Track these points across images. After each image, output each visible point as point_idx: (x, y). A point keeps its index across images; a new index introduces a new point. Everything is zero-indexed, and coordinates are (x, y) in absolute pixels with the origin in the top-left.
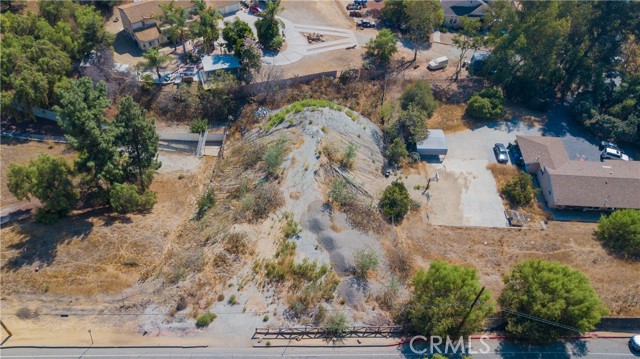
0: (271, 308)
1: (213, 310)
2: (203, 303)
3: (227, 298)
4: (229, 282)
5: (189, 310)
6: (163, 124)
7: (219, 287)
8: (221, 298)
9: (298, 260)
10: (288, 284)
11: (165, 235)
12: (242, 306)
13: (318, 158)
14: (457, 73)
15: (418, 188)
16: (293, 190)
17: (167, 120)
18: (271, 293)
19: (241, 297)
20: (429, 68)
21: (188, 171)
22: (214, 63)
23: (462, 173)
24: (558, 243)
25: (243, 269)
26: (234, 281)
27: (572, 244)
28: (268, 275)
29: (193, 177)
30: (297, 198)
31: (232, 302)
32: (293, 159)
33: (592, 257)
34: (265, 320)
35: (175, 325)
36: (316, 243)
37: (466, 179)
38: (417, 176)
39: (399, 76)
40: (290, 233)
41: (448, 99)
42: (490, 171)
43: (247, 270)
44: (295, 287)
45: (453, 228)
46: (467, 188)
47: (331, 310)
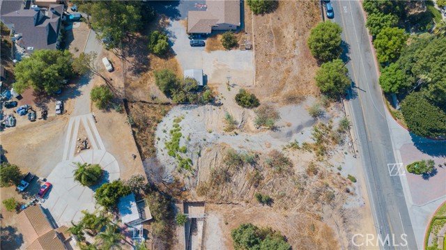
0: (340, 152)
1: (346, 177)
2: (343, 182)
3: (338, 171)
4: (330, 172)
5: (349, 187)
6: (176, 246)
7: (333, 176)
8: (339, 174)
9: (312, 142)
10: (325, 145)
11: (286, 216)
12: (341, 164)
13: (237, 134)
14: (117, 55)
15: (229, 89)
16: (264, 147)
17: (172, 244)
18: (332, 152)
19: (337, 165)
20: (110, 71)
21: (220, 220)
22: (130, 213)
23: (214, 66)
24: (267, 31)
25: (321, 166)
26: (329, 169)
27: (268, 25)
28: (322, 155)
29: (225, 216)
30: (270, 144)
31: (340, 169)
32: (240, 148)
33: (275, 19)
34: (346, 153)
35: (357, 191)
36: (300, 133)
37: (218, 65)
38: (219, 89)
39: (121, 91)
40: (295, 146)
41: (144, 64)
42: (212, 52)
43: (322, 164)
44: (327, 142)
45: (257, 75)
46: (225, 65)
47: (336, 127)
